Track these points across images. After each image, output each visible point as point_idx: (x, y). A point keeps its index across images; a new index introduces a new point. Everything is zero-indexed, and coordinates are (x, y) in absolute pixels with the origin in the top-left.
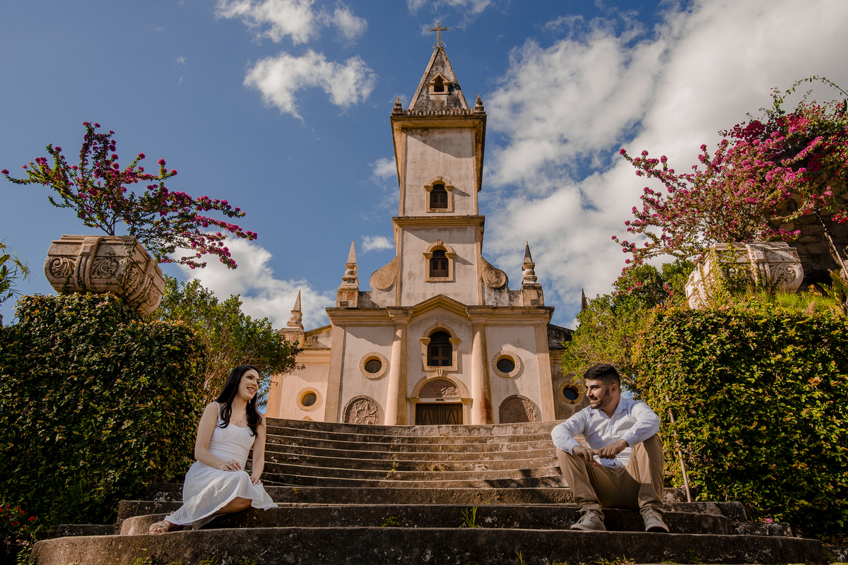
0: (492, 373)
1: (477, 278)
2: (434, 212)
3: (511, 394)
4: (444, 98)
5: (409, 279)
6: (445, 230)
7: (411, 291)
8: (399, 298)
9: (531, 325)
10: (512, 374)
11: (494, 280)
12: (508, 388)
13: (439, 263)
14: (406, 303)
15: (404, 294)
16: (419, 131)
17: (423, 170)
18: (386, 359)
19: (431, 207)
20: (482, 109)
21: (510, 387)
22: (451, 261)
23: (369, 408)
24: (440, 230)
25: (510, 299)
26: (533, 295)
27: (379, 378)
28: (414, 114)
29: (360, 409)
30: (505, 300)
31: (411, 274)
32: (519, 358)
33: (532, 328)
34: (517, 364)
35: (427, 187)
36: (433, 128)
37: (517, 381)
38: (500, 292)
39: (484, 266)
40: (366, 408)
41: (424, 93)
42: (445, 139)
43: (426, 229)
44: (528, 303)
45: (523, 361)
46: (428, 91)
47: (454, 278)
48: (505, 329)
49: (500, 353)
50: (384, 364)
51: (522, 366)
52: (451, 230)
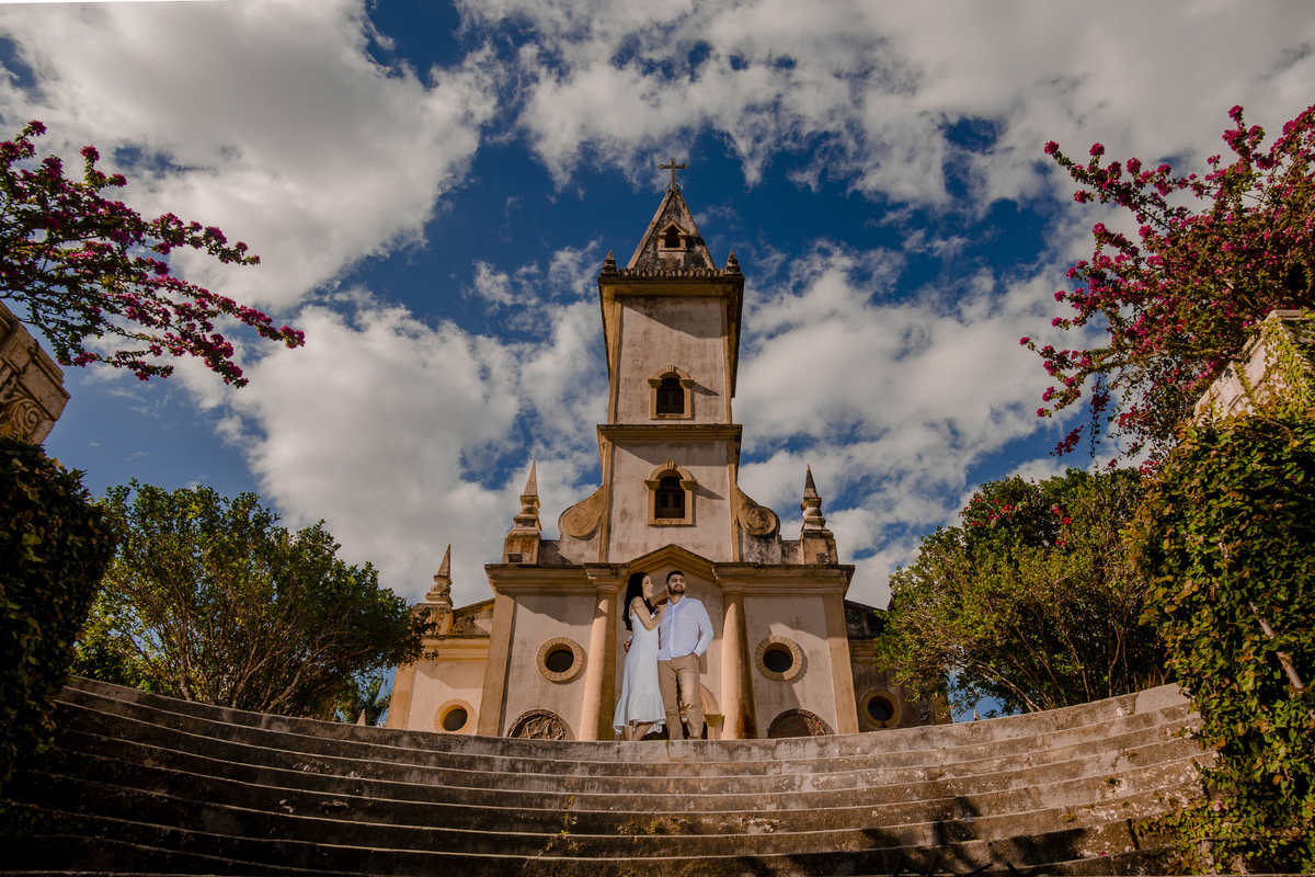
0: (755, 672)
1: (729, 521)
2: (663, 418)
3: (788, 707)
4: (680, 256)
5: (622, 520)
6: (679, 446)
7: (624, 540)
8: (605, 551)
9: (818, 595)
10: (787, 675)
11: (758, 523)
12: (782, 697)
13: (670, 498)
14: (615, 558)
15: (613, 544)
16: (641, 301)
17: (646, 357)
18: (581, 648)
19: (658, 412)
20: (738, 269)
21: (786, 695)
22: (688, 494)
23: (550, 731)
24: (671, 446)
25: (784, 554)
26: (820, 546)
27: (569, 681)
28: (635, 274)
29: (535, 732)
30: (775, 555)
31: (624, 514)
32: (800, 648)
33: (819, 600)
34: (797, 657)
35: (652, 382)
36: (662, 296)
37: (797, 687)
38: (768, 543)
39: (741, 502)
40: (546, 731)
41: (650, 249)
42: (681, 313)
43: (650, 445)
44: (813, 560)
45: (806, 653)
46: (655, 247)
47: (694, 521)
48: (775, 601)
49: (767, 640)
50: (578, 658)
51: (805, 660)
52: (689, 447)
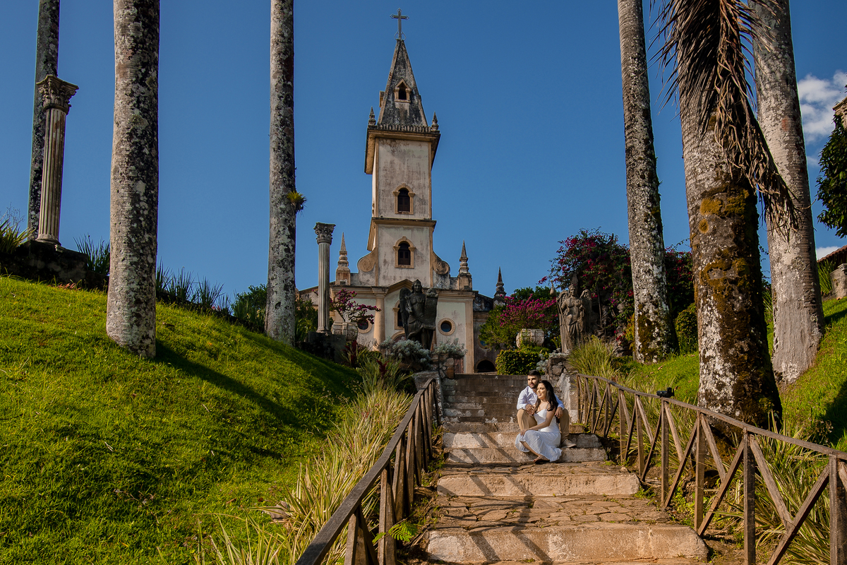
1: (429, 267)
2: (401, 213)
4: (407, 106)
5: (385, 265)
6: (409, 229)
7: (386, 274)
8: (377, 281)
9: (463, 302)
10: (450, 332)
11: (441, 269)
12: (447, 342)
13: (404, 254)
14: (382, 283)
15: (381, 276)
16: (389, 141)
17: (392, 178)
19: (399, 210)
20: (437, 127)
22: (412, 253)
24: (405, 229)
25: (451, 284)
26: (465, 282)
27: (367, 333)
28: (386, 127)
30: (447, 284)
31: (385, 262)
32: (455, 323)
33: (464, 304)
34: (453, 326)
35: (395, 193)
36: (399, 139)
37: (453, 338)
38: (445, 278)
39: (434, 258)
41: (390, 100)
42: (409, 151)
43: (395, 228)
44: (462, 287)
45: (457, 324)
46: (393, 97)
47: (415, 266)
48: (447, 303)
49: (443, 320)
50: (370, 324)
51: (456, 327)
52: (412, 230)
